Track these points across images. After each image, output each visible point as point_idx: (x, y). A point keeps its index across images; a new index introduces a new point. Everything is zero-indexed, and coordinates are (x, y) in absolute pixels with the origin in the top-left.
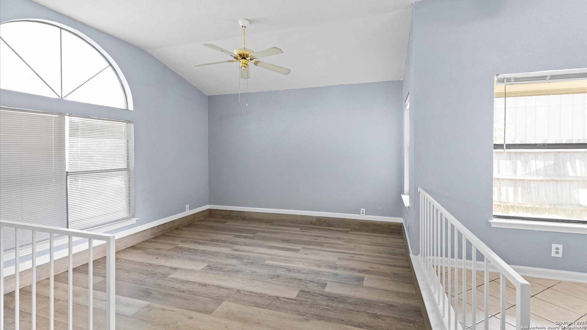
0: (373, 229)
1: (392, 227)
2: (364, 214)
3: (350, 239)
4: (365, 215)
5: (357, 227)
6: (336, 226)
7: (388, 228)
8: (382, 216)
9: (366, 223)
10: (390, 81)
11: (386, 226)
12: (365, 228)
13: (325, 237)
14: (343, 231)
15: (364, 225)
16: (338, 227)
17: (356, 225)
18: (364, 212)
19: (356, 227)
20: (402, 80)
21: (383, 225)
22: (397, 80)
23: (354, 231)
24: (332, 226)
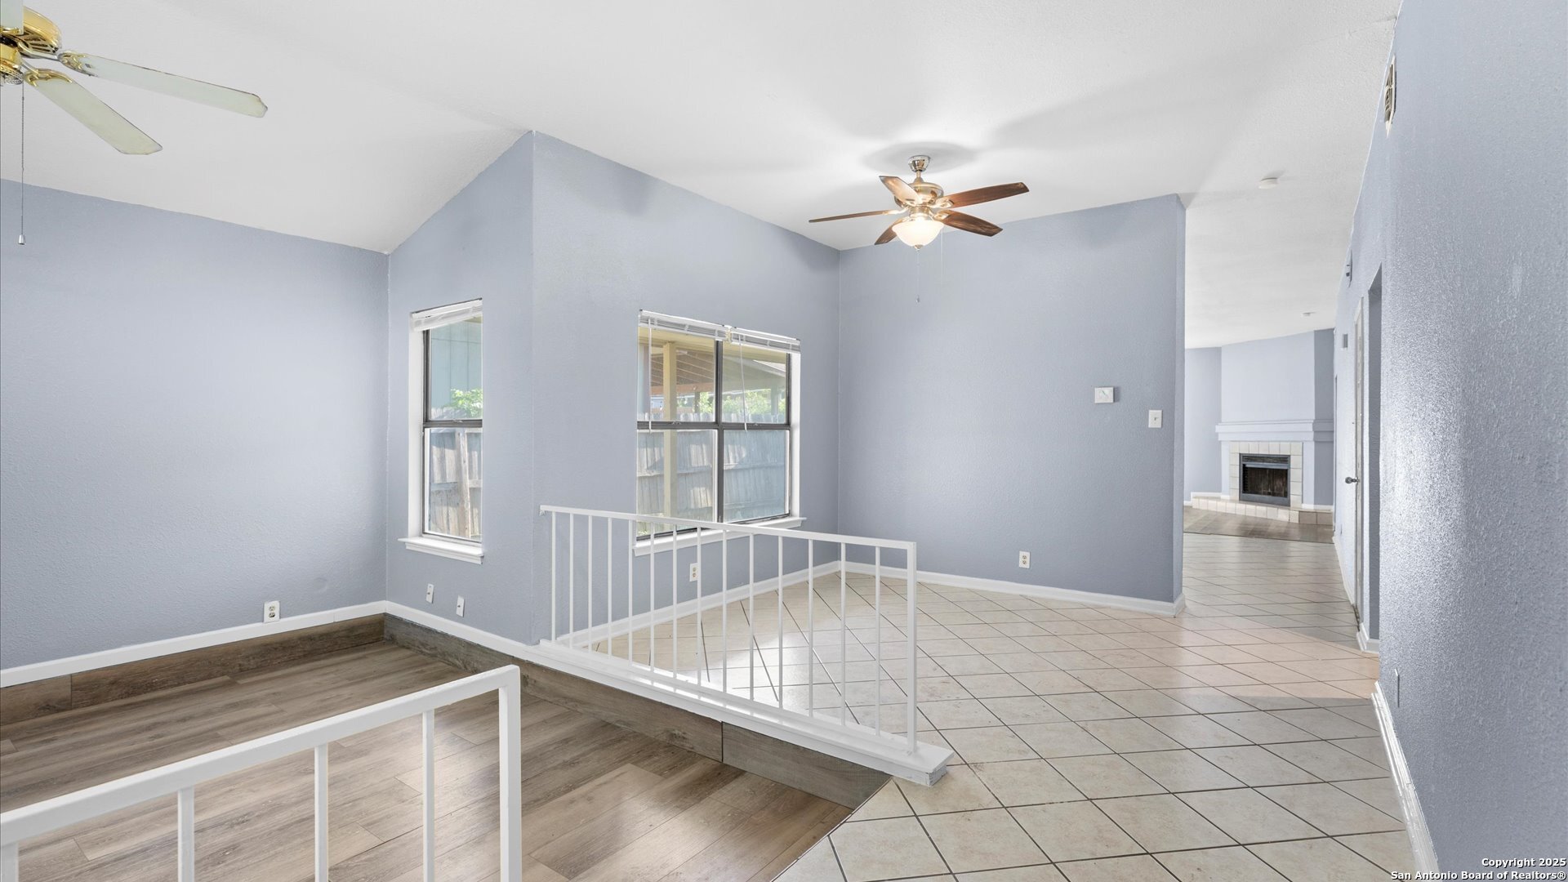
0: (305, 651)
1: (360, 631)
2: (277, 616)
3: (274, 694)
4: (280, 618)
5: (252, 662)
6: (170, 683)
7: (348, 637)
8: (331, 609)
9: (281, 643)
10: (355, 248)
11: (341, 634)
12: (279, 658)
13: (184, 720)
14: (218, 687)
15: (276, 649)
16: (179, 685)
17: (247, 657)
18: (277, 612)
19: (246, 663)
20: (386, 253)
21: (335, 632)
22: (376, 250)
23: (253, 676)
24: (151, 687)
